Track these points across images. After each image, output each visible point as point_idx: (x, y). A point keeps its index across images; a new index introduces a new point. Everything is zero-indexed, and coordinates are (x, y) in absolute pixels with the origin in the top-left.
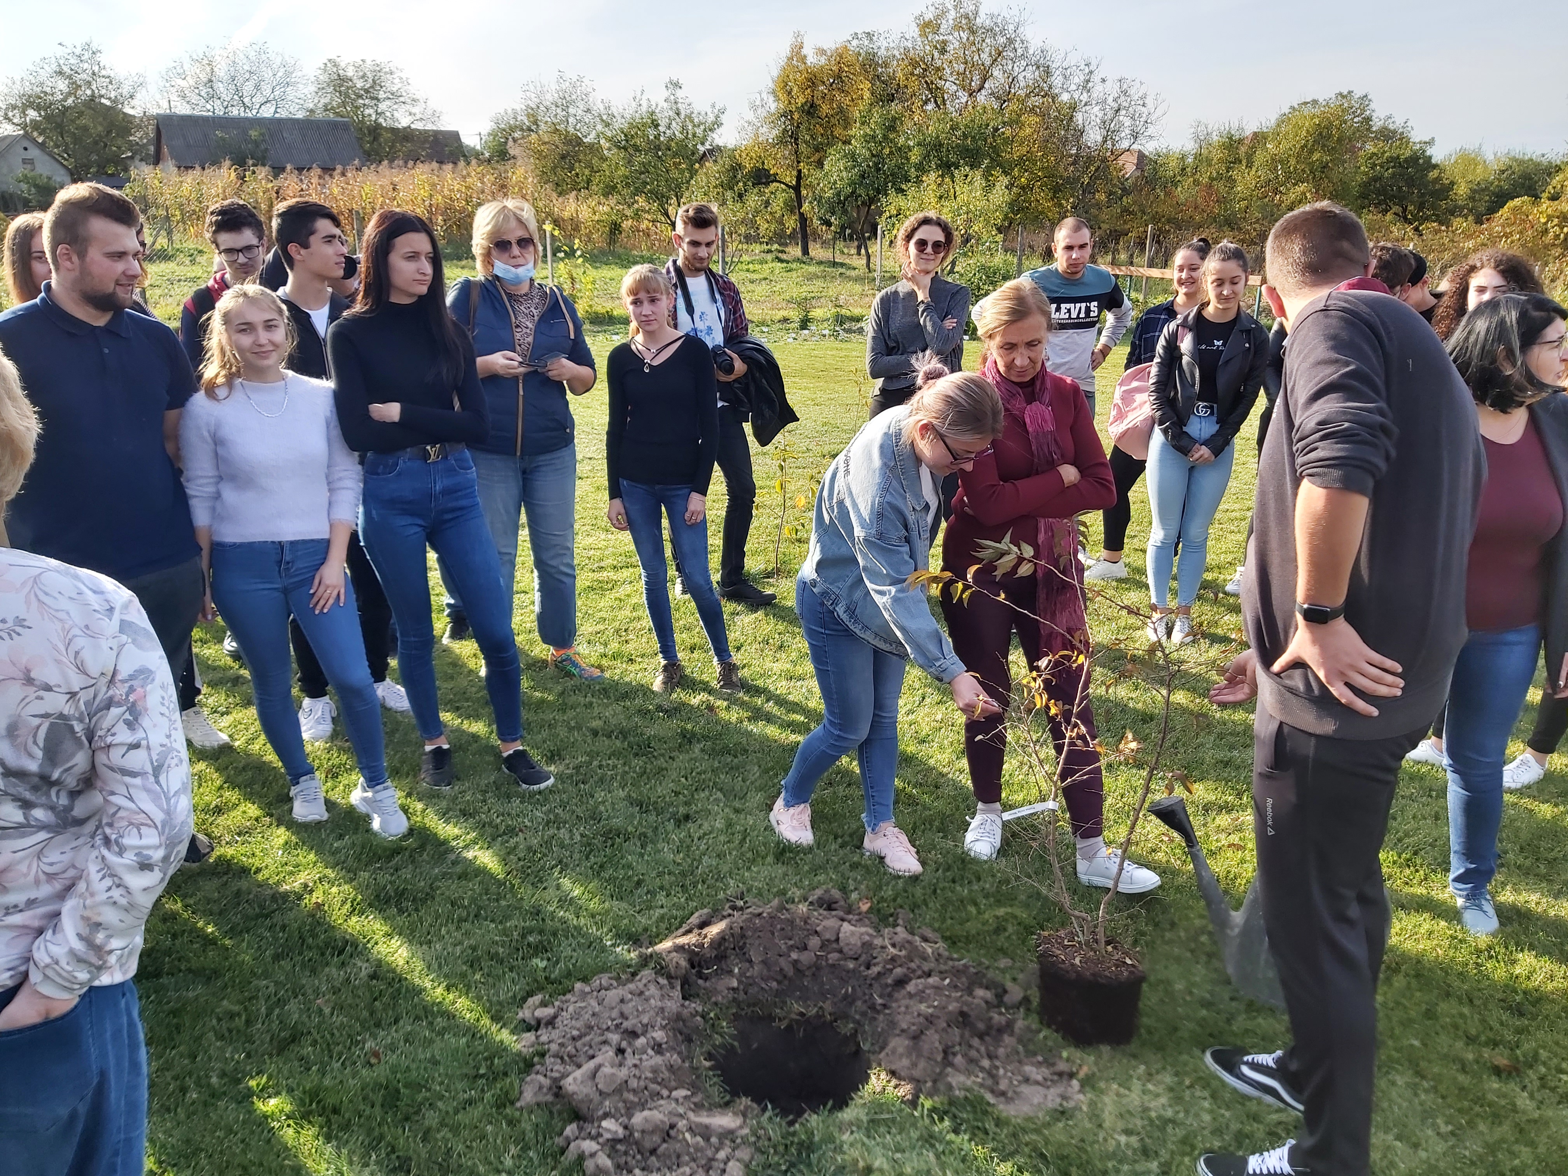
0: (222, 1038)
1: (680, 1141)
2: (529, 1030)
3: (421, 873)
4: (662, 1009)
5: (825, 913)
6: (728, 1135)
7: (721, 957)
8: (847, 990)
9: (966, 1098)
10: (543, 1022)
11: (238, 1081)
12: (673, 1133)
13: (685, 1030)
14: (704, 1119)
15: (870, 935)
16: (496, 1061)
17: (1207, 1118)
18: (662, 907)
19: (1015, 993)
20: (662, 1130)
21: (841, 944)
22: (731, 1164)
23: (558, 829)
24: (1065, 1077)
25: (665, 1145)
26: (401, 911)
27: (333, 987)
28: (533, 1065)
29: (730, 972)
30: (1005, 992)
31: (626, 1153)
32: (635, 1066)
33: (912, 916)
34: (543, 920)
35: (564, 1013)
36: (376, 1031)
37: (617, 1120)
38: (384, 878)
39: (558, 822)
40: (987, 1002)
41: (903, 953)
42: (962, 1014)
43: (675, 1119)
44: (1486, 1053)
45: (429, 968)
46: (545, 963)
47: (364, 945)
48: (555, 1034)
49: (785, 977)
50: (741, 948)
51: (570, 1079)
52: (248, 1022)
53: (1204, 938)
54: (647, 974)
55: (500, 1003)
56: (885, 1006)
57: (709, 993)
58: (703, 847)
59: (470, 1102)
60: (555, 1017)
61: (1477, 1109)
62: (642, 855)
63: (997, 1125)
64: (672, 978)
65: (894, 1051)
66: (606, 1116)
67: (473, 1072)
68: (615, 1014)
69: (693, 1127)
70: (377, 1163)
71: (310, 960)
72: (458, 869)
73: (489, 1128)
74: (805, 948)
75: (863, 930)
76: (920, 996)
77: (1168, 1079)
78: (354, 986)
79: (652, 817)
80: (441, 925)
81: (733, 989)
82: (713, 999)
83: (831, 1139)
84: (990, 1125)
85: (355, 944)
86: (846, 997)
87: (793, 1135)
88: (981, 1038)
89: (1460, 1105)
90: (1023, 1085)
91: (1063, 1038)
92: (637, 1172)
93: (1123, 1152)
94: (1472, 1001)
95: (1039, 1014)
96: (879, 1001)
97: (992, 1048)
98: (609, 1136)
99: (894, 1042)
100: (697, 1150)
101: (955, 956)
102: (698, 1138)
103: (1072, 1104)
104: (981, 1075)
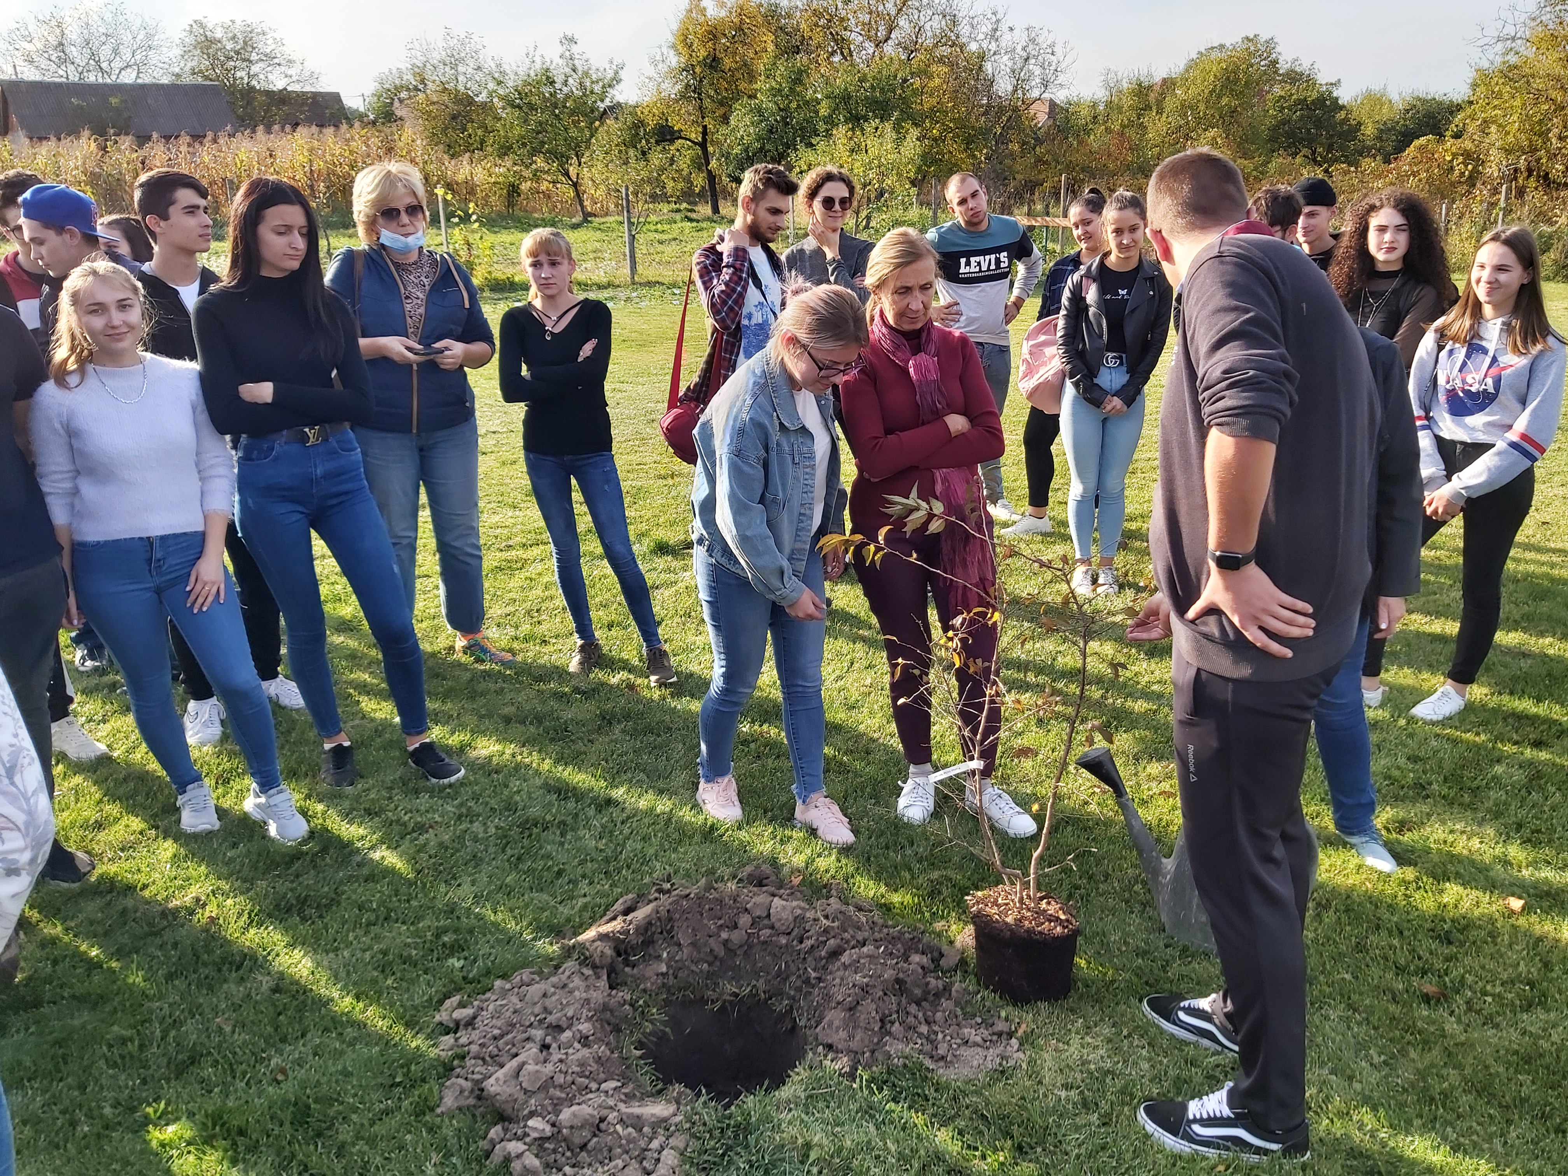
0: (115, 1065)
1: (611, 1134)
2: (448, 1034)
3: (324, 878)
4: (587, 1001)
5: (755, 889)
6: (662, 1123)
7: (648, 943)
8: (780, 967)
9: (905, 1066)
10: (462, 1023)
11: (133, 1110)
12: (603, 1126)
13: (613, 1020)
14: (636, 1109)
15: (802, 909)
16: (413, 1068)
17: (1146, 1066)
18: (585, 895)
19: (952, 956)
20: (592, 1124)
21: (773, 920)
22: (664, 1153)
23: (471, 822)
24: (1004, 1036)
25: (595, 1140)
26: (304, 920)
27: (233, 1004)
28: (453, 1069)
29: (658, 957)
30: (942, 955)
31: (555, 1151)
32: (561, 1061)
33: (845, 886)
34: (458, 918)
35: (484, 1013)
36: (282, 1046)
37: (544, 1118)
38: (284, 886)
39: (472, 817)
40: (923, 968)
41: (836, 924)
42: (898, 981)
43: (604, 1112)
44: (1415, 981)
45: (336, 977)
46: (462, 962)
47: (265, 957)
48: (475, 1035)
49: (716, 957)
50: (669, 932)
51: (492, 1080)
52: (142, 1047)
53: (1138, 887)
54: (570, 965)
55: (415, 1008)
56: (819, 979)
57: (638, 980)
58: (626, 831)
59: (387, 1112)
60: (475, 1017)
61: (1408, 1037)
62: (562, 844)
63: (936, 1090)
64: (597, 967)
65: (830, 1024)
66: (532, 1114)
67: (389, 1081)
68: (537, 1009)
69: (624, 1117)
71: (207, 977)
72: (365, 871)
73: (408, 1137)
74: (736, 926)
75: (795, 903)
76: (855, 966)
77: (1107, 1031)
78: (256, 1002)
79: (571, 805)
80: (348, 931)
81: (662, 974)
82: (642, 986)
83: (769, 1119)
84: (930, 1092)
85: (254, 958)
86: (779, 973)
87: (730, 1118)
88: (918, 1004)
89: (1391, 1035)
90: (963, 1048)
91: (1001, 998)
92: (567, 1169)
93: (1064, 1107)
94: (1401, 933)
95: (976, 975)
96: (814, 975)
97: (929, 1013)
98: (535, 1135)
99: (830, 1016)
100: (629, 1142)
101: (890, 923)
102: (630, 1129)
103: (1011, 1063)
104: (919, 1042)
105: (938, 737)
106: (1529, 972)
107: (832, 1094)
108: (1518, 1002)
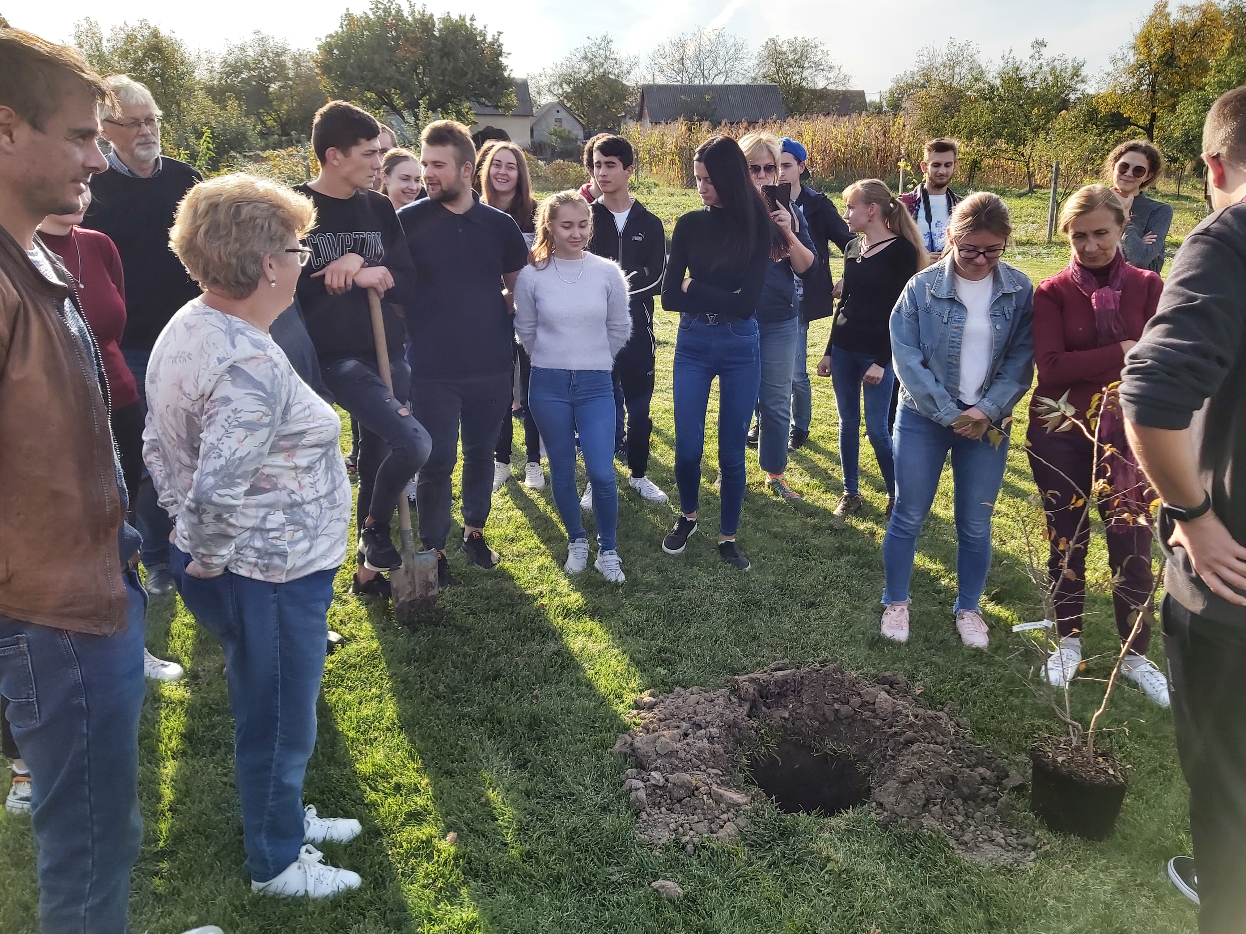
1: (699, 799)
2: (636, 709)
4: (722, 715)
5: (876, 684)
6: (736, 806)
7: (782, 695)
8: (870, 741)
9: (931, 837)
10: (647, 706)
12: (696, 793)
13: (737, 735)
14: (722, 791)
15: (905, 707)
16: (608, 721)
19: (1015, 778)
20: (689, 789)
21: (876, 706)
22: (729, 824)
24: (1028, 848)
25: (688, 799)
27: (530, 653)
28: (628, 729)
29: (786, 707)
31: (661, 796)
32: (689, 745)
33: (958, 707)
35: (662, 704)
36: (544, 685)
37: (662, 774)
39: (717, 588)
40: (983, 778)
41: (921, 723)
42: (954, 778)
43: (701, 785)
46: (666, 671)
47: (560, 634)
48: (651, 715)
49: (826, 720)
50: (799, 692)
51: (638, 739)
54: (724, 692)
56: (893, 757)
57: (766, 717)
58: (814, 626)
59: (581, 740)
60: (655, 705)
63: (946, 861)
64: (742, 699)
65: (886, 790)
66: (656, 769)
67: (591, 724)
68: (690, 710)
69: (712, 793)
70: (512, 759)
71: (524, 635)
72: (639, 603)
73: (585, 757)
74: (847, 703)
77: (1122, 875)
78: (542, 656)
81: (784, 718)
82: (767, 721)
83: (810, 832)
85: (555, 633)
86: (868, 745)
87: (783, 821)
88: (964, 800)
90: (986, 843)
92: (663, 809)
96: (890, 753)
97: (971, 810)
98: (654, 782)
99: (889, 783)
100: (709, 808)
102: (712, 801)
104: (953, 826)
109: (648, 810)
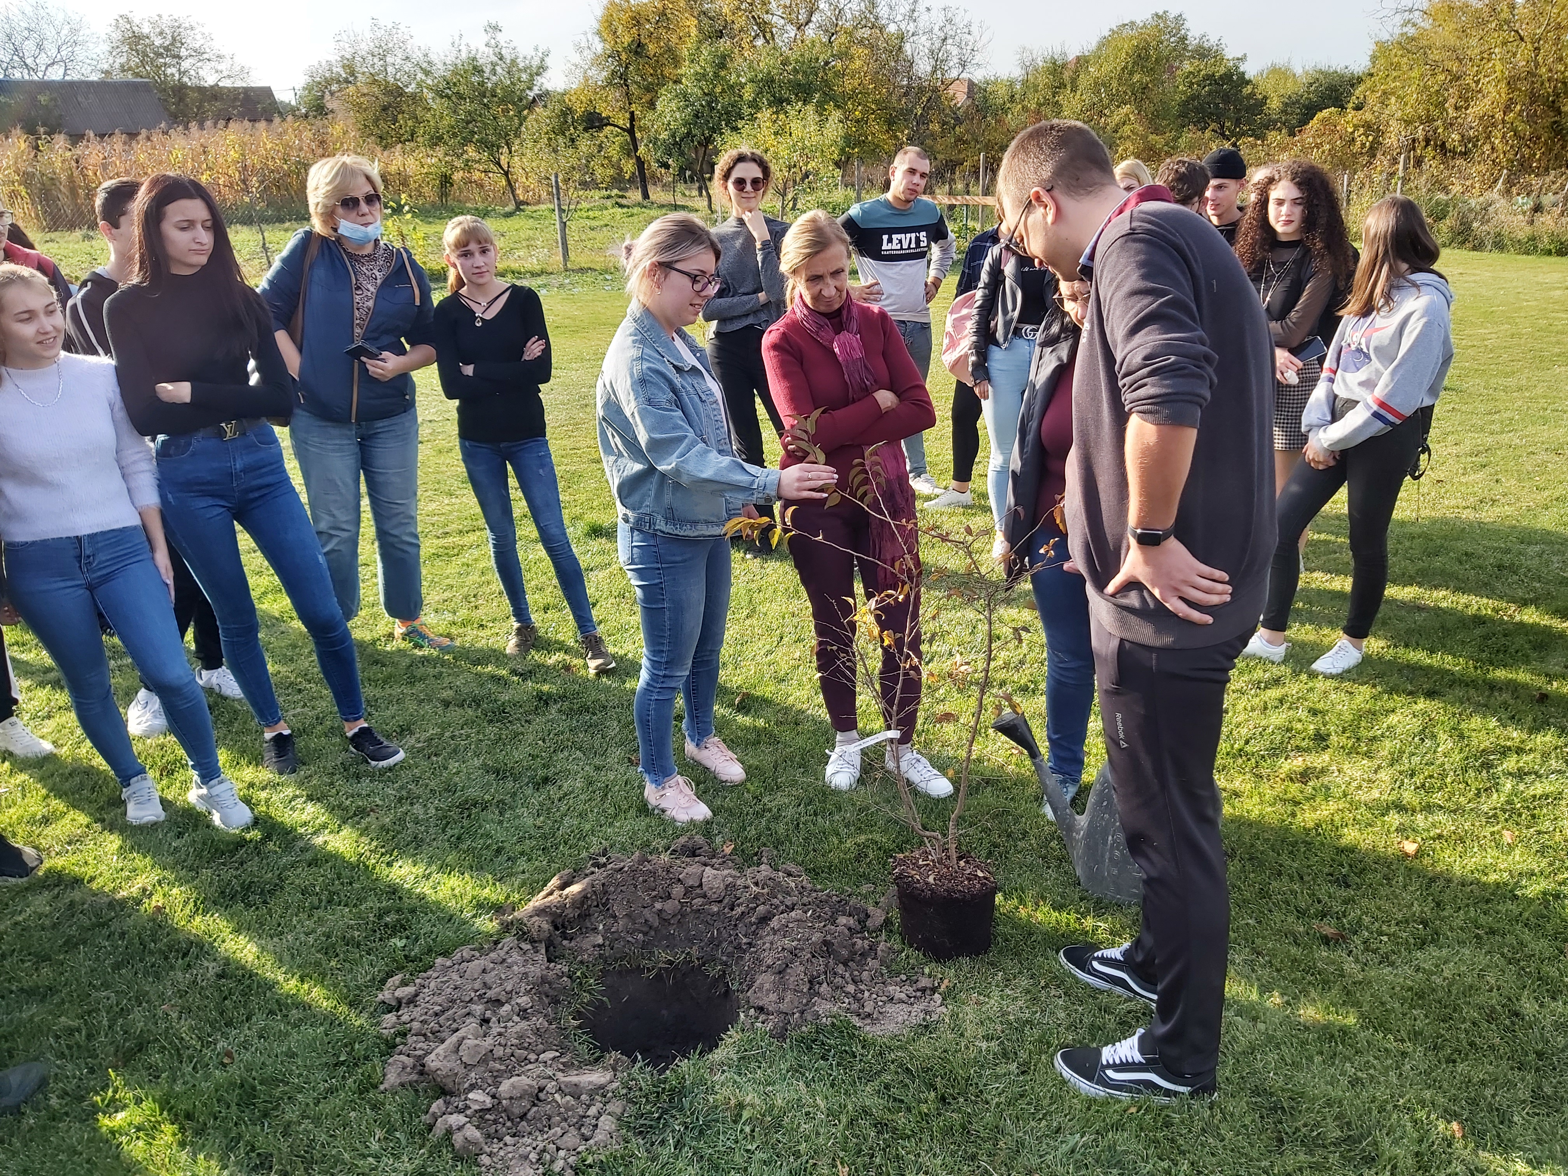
0: (62, 1056)
1: (549, 1103)
2: (390, 1012)
3: (268, 864)
4: (526, 975)
5: (688, 860)
6: (599, 1090)
7: (585, 916)
8: (713, 934)
9: (833, 1025)
10: (404, 1001)
11: (82, 1099)
12: (542, 1096)
13: (551, 993)
14: (573, 1078)
15: (734, 877)
16: (357, 1046)
17: (1062, 1015)
18: (523, 872)
19: (877, 917)
20: (531, 1095)
21: (705, 889)
22: (602, 1119)
23: (412, 804)
24: (928, 992)
25: (535, 1109)
26: (248, 905)
27: (179, 991)
28: (395, 1046)
29: (595, 930)
30: (868, 916)
31: (495, 1122)
32: (500, 1034)
33: (775, 853)
34: (400, 898)
35: (426, 990)
36: (228, 1030)
37: (484, 1091)
38: (228, 874)
39: (412, 798)
40: (850, 929)
41: (766, 891)
42: (825, 943)
43: (543, 1082)
44: (1315, 924)
45: (281, 961)
46: (404, 941)
47: (211, 944)
48: (417, 1012)
49: (651, 927)
50: (604, 905)
51: (432, 1056)
52: (90, 1037)
53: (1054, 844)
54: (509, 940)
55: (358, 987)
56: (750, 944)
57: (574, 953)
58: (563, 808)
59: (331, 1091)
60: (417, 995)
61: (1309, 978)
62: (501, 822)
63: (863, 1047)
64: (535, 942)
65: (761, 988)
66: (473, 1087)
67: (333, 1060)
68: (477, 985)
69: (563, 1086)
70: (236, 1163)
71: (153, 966)
72: (308, 856)
73: (353, 1114)
74: (669, 897)
75: (726, 872)
76: (784, 931)
77: (1024, 982)
78: (202, 988)
79: (510, 784)
80: (292, 915)
81: (599, 946)
82: (579, 958)
83: (703, 1082)
84: (857, 1049)
85: (200, 945)
86: (712, 940)
87: (664, 1082)
88: (845, 964)
89: (1293, 976)
90: (888, 1005)
91: (924, 955)
92: (508, 1139)
93: (985, 1058)
94: (1302, 878)
95: (900, 934)
96: (745, 940)
97: (856, 973)
98: (477, 1107)
99: (760, 979)
100: (567, 1110)
101: (819, 887)
102: (568, 1098)
103: (935, 1017)
104: (847, 1000)
105: (864, 708)
106: (1422, 912)
107: (764, 1054)
108: (1412, 941)
109: (488, 1150)
